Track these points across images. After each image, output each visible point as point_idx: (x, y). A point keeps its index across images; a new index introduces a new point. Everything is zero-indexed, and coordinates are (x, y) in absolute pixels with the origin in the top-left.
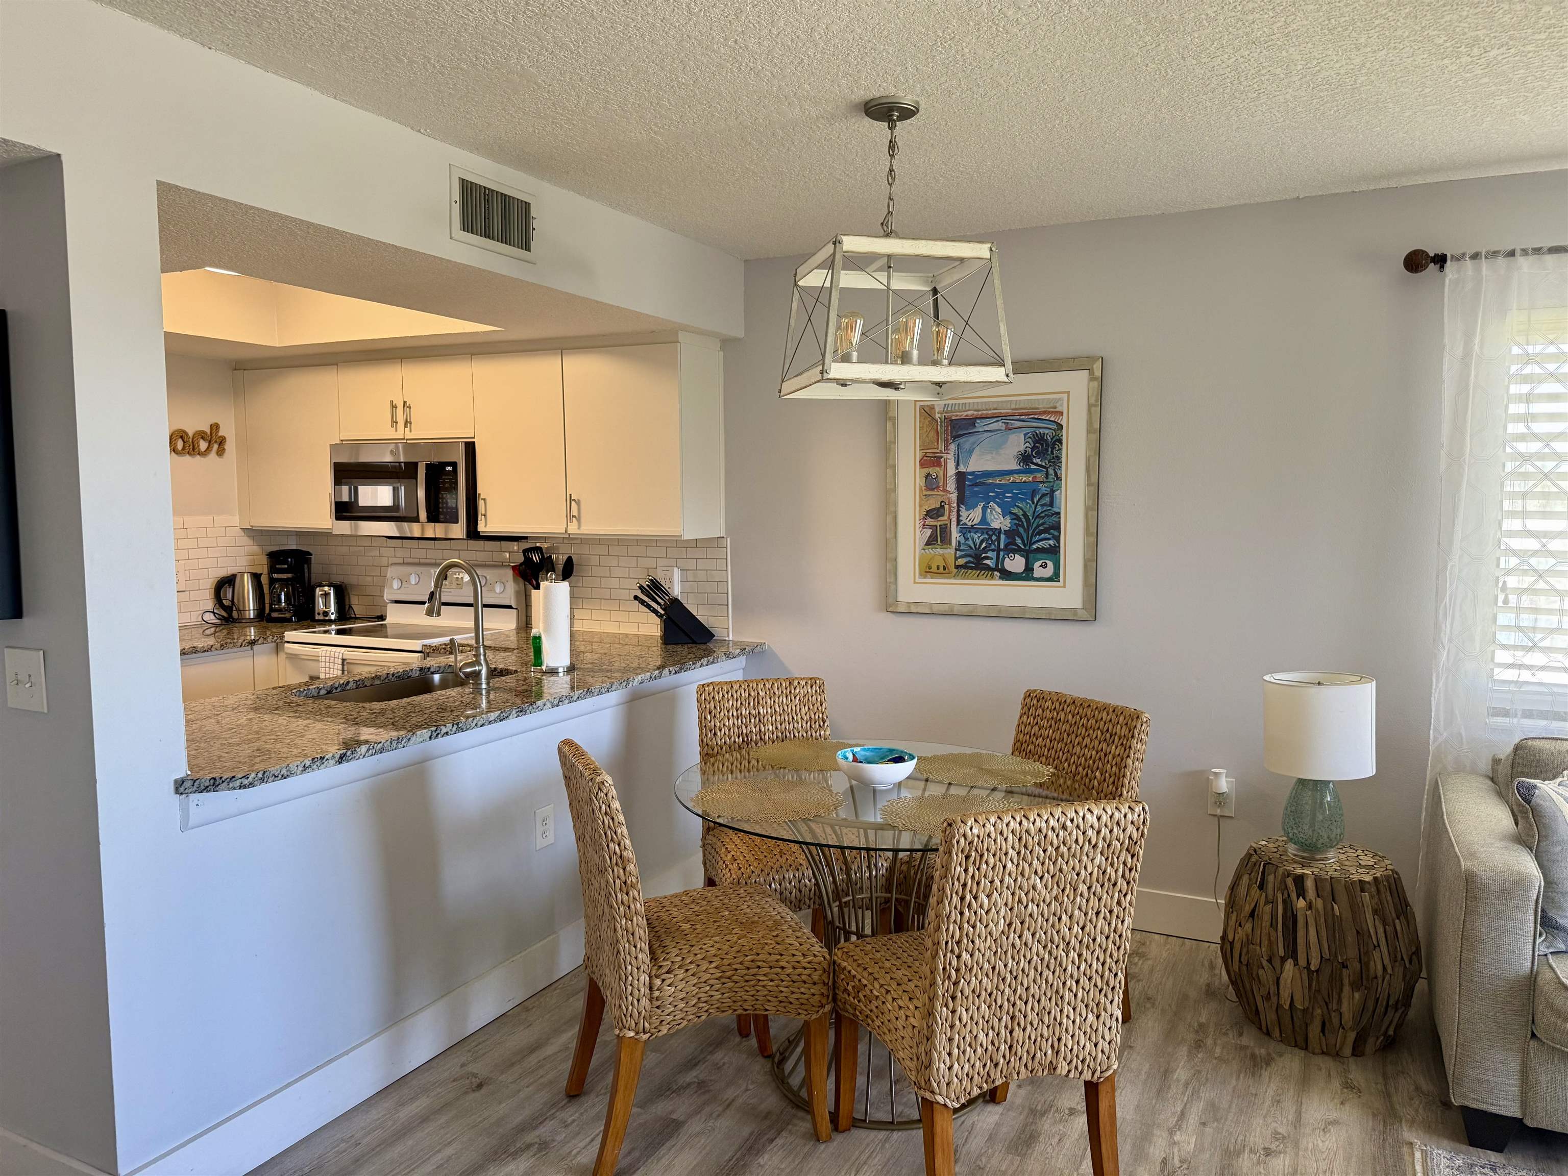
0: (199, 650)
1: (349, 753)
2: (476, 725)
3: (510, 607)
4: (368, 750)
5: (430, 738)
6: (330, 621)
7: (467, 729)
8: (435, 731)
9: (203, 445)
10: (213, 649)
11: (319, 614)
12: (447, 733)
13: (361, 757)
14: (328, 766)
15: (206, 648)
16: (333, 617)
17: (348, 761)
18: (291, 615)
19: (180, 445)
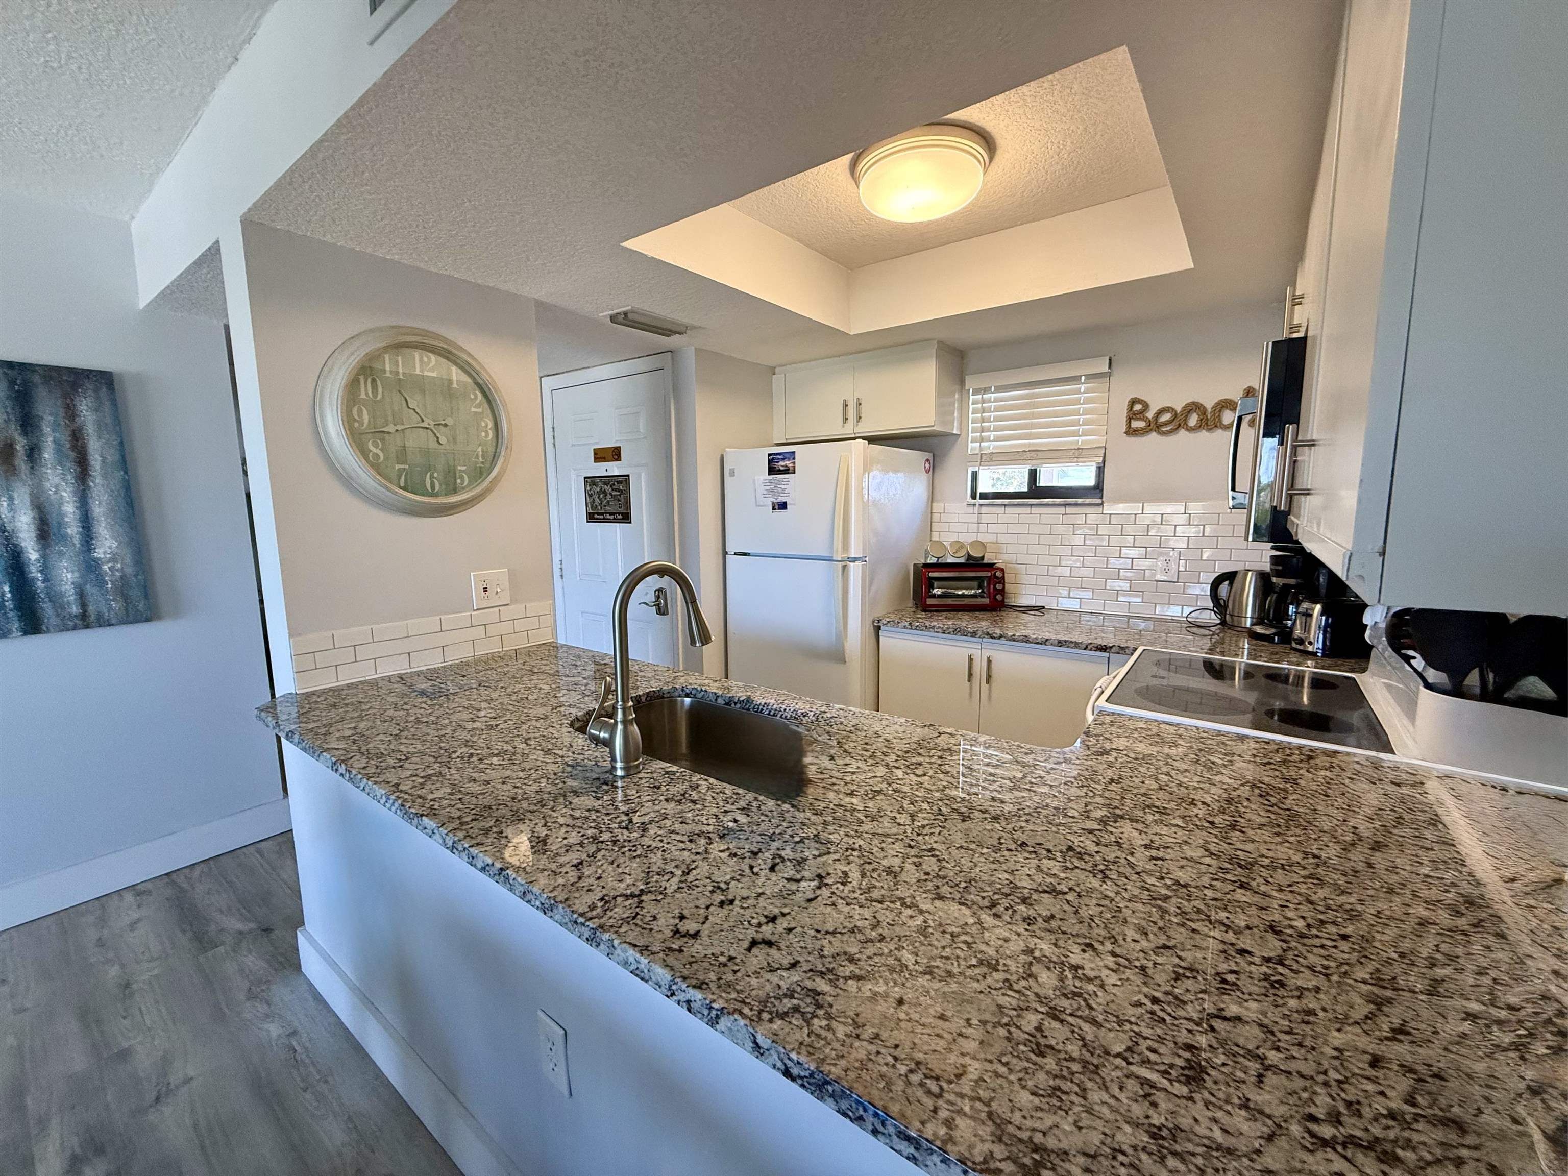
9: (1228, 416)
11: (1295, 640)
16: (1312, 649)
18: (1275, 634)
19: (1193, 420)
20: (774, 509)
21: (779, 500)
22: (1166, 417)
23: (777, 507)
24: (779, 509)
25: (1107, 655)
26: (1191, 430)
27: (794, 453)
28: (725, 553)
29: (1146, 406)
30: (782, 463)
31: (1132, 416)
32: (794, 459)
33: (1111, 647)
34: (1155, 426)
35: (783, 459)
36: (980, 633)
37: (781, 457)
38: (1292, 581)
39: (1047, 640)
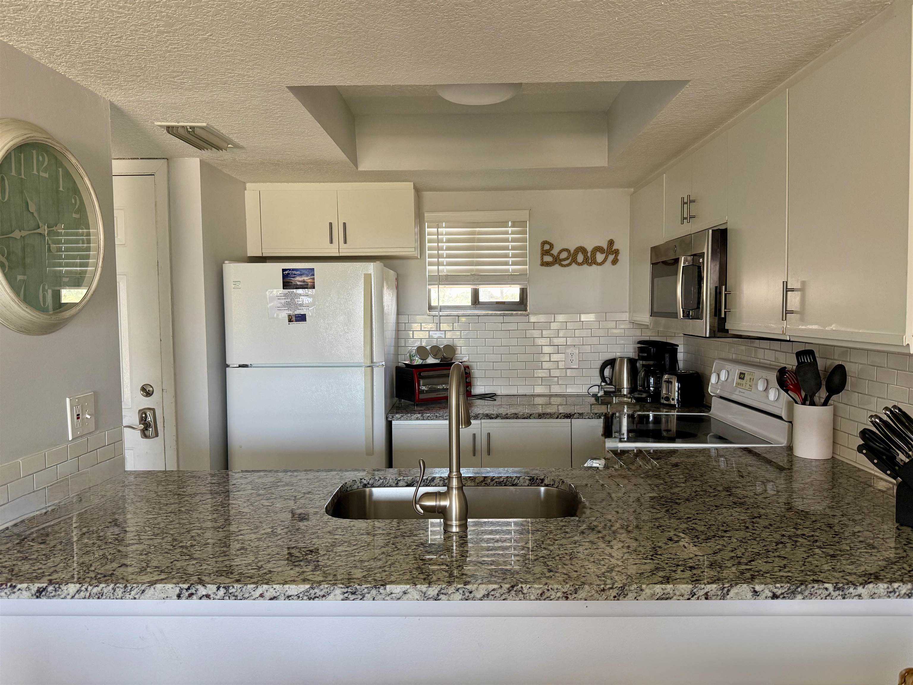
0: (519, 416)
1: (50, 588)
2: (261, 596)
3: (780, 418)
4: (79, 591)
5: (179, 596)
6: (673, 407)
7: (245, 598)
8: (187, 590)
9: (600, 257)
10: (531, 417)
11: (663, 398)
12: (208, 596)
13: (69, 597)
14: (21, 596)
15: (525, 416)
16: (675, 402)
17: (49, 598)
18: (647, 397)
19: (580, 258)
20: (290, 321)
21: (298, 312)
22: (564, 255)
23: (294, 318)
24: (296, 321)
25: (569, 420)
26: (579, 264)
27: (313, 270)
28: (224, 366)
29: (552, 246)
30: (298, 278)
31: (545, 253)
32: (313, 275)
33: (574, 415)
34: (557, 261)
35: (301, 275)
36: (481, 416)
37: (298, 272)
38: (651, 363)
39: (531, 415)
